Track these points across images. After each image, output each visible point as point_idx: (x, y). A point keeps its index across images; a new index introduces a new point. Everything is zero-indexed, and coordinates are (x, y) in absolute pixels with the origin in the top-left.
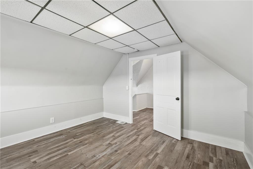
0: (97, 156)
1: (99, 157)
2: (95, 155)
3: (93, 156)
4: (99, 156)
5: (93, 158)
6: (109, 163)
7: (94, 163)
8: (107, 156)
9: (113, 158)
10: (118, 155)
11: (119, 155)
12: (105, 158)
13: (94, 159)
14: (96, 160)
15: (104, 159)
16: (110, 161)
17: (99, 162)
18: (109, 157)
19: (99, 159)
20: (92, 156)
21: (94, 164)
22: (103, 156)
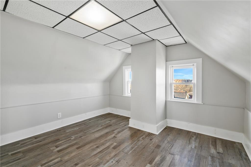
0: (114, 162)
1: (112, 160)
2: (117, 163)
3: (118, 161)
4: (112, 162)
5: (119, 160)
6: (101, 154)
7: (116, 155)
8: (103, 162)
9: (98, 159)
10: (92, 163)
11: (89, 162)
12: (105, 160)
13: (117, 159)
14: (115, 157)
15: (107, 159)
16: (101, 156)
17: (111, 155)
18: (101, 161)
19: (112, 158)
20: (120, 162)
21: (116, 153)
22: (108, 161)
